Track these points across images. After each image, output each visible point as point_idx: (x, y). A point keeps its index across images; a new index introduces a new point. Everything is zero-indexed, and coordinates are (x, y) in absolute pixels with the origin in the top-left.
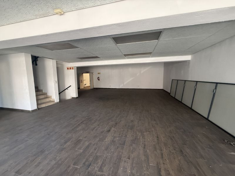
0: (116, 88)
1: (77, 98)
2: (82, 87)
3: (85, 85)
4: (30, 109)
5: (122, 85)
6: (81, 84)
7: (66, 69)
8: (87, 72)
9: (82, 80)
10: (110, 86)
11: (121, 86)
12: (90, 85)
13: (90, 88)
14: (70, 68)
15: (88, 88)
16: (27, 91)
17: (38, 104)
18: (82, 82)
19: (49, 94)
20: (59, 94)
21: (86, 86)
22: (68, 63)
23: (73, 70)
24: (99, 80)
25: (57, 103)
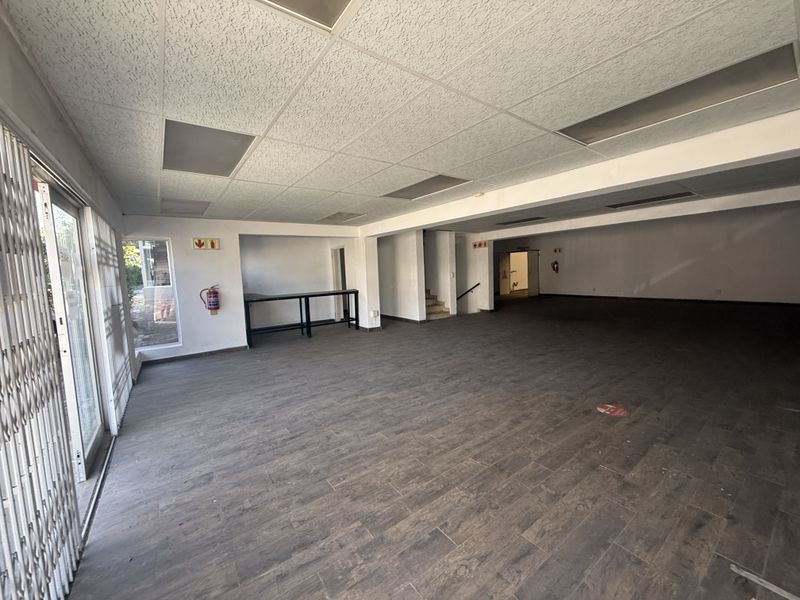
0: (616, 298)
1: (491, 311)
2: (505, 291)
3: (515, 285)
4: (418, 320)
5: (643, 286)
6: (503, 282)
7: (472, 245)
8: (522, 250)
9: (505, 272)
10: (594, 290)
11: (637, 292)
12: (527, 287)
13: (526, 294)
14: (480, 245)
15: (521, 295)
16: (416, 288)
17: (428, 314)
18: (505, 277)
19: (441, 298)
20: (458, 299)
21: (516, 288)
22: (476, 234)
23: (486, 249)
24: (557, 270)
25: (454, 316)
